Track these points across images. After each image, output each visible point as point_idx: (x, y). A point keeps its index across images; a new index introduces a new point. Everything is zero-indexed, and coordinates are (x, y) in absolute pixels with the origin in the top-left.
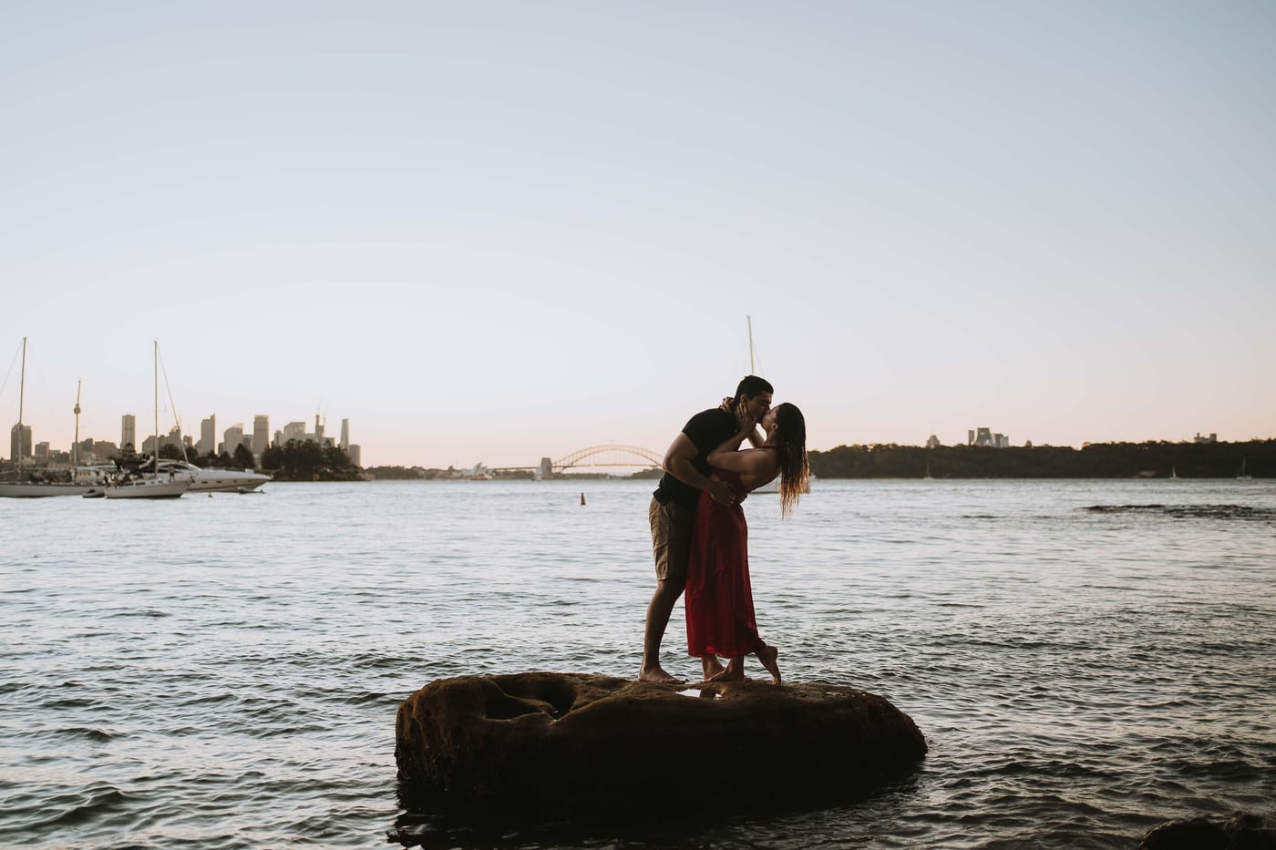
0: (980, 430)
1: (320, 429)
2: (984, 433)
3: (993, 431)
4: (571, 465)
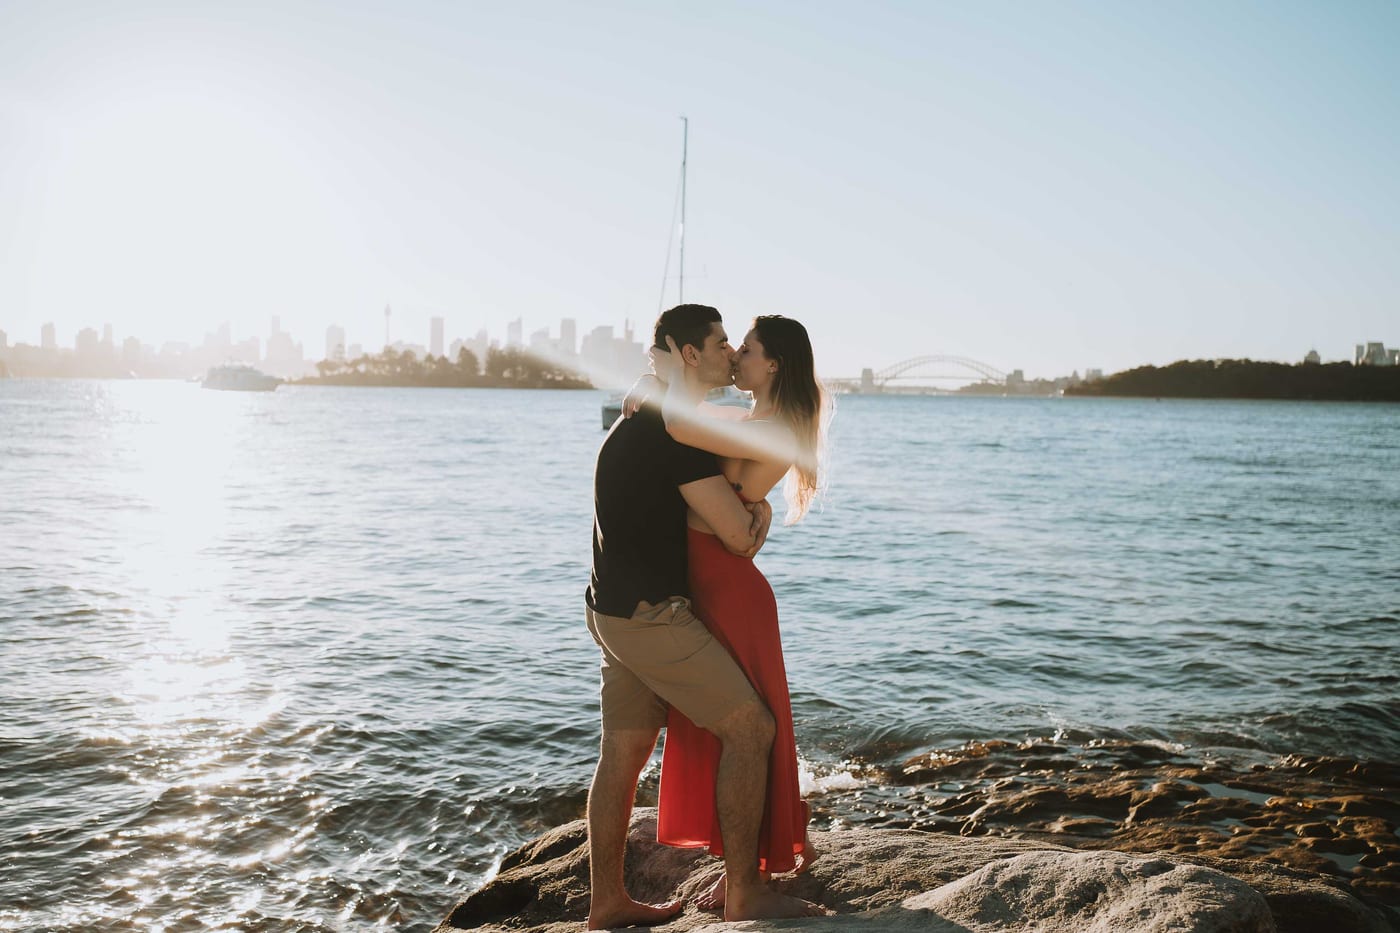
0: (1371, 345)
1: (629, 334)
2: (1377, 348)
3: (1388, 346)
4: (894, 377)
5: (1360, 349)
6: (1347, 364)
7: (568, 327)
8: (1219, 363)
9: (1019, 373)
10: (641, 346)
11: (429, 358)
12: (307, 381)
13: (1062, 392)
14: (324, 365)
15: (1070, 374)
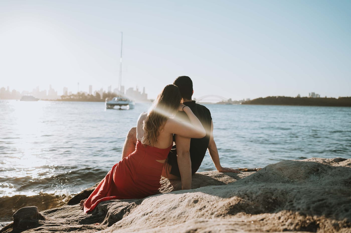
0: (312, 93)
1: (137, 89)
2: (313, 94)
3: (316, 93)
4: (201, 100)
5: (310, 94)
6: (306, 98)
7: (122, 88)
8: (277, 97)
9: (230, 99)
10: (140, 92)
11: (89, 95)
12: (58, 100)
13: (241, 103)
14: (62, 96)
15: (242, 99)
